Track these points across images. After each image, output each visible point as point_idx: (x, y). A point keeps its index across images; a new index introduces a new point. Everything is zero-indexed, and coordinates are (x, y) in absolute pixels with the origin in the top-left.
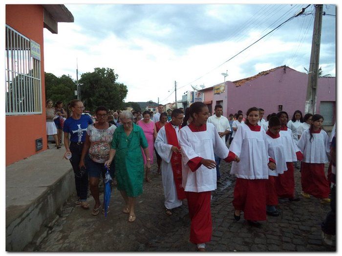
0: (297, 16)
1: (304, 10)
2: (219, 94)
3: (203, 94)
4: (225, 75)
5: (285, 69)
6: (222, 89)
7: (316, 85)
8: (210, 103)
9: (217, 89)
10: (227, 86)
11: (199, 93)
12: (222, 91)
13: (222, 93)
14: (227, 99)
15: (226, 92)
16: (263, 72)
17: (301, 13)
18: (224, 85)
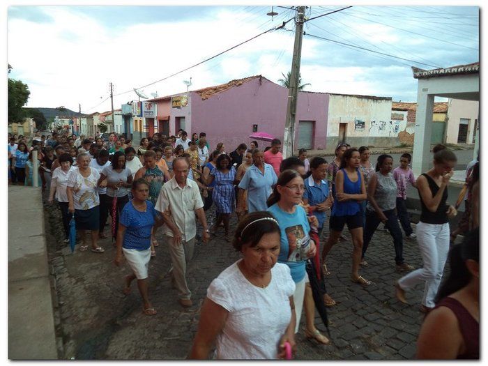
0: (278, 29)
1: (284, 23)
2: (179, 107)
3: (156, 105)
4: (188, 84)
5: (260, 80)
6: (183, 101)
7: (295, 111)
8: (167, 119)
9: (176, 101)
10: (190, 98)
11: (150, 104)
12: (183, 104)
13: (183, 106)
14: (190, 116)
15: (189, 107)
16: (235, 81)
17: (281, 27)
18: (185, 96)
